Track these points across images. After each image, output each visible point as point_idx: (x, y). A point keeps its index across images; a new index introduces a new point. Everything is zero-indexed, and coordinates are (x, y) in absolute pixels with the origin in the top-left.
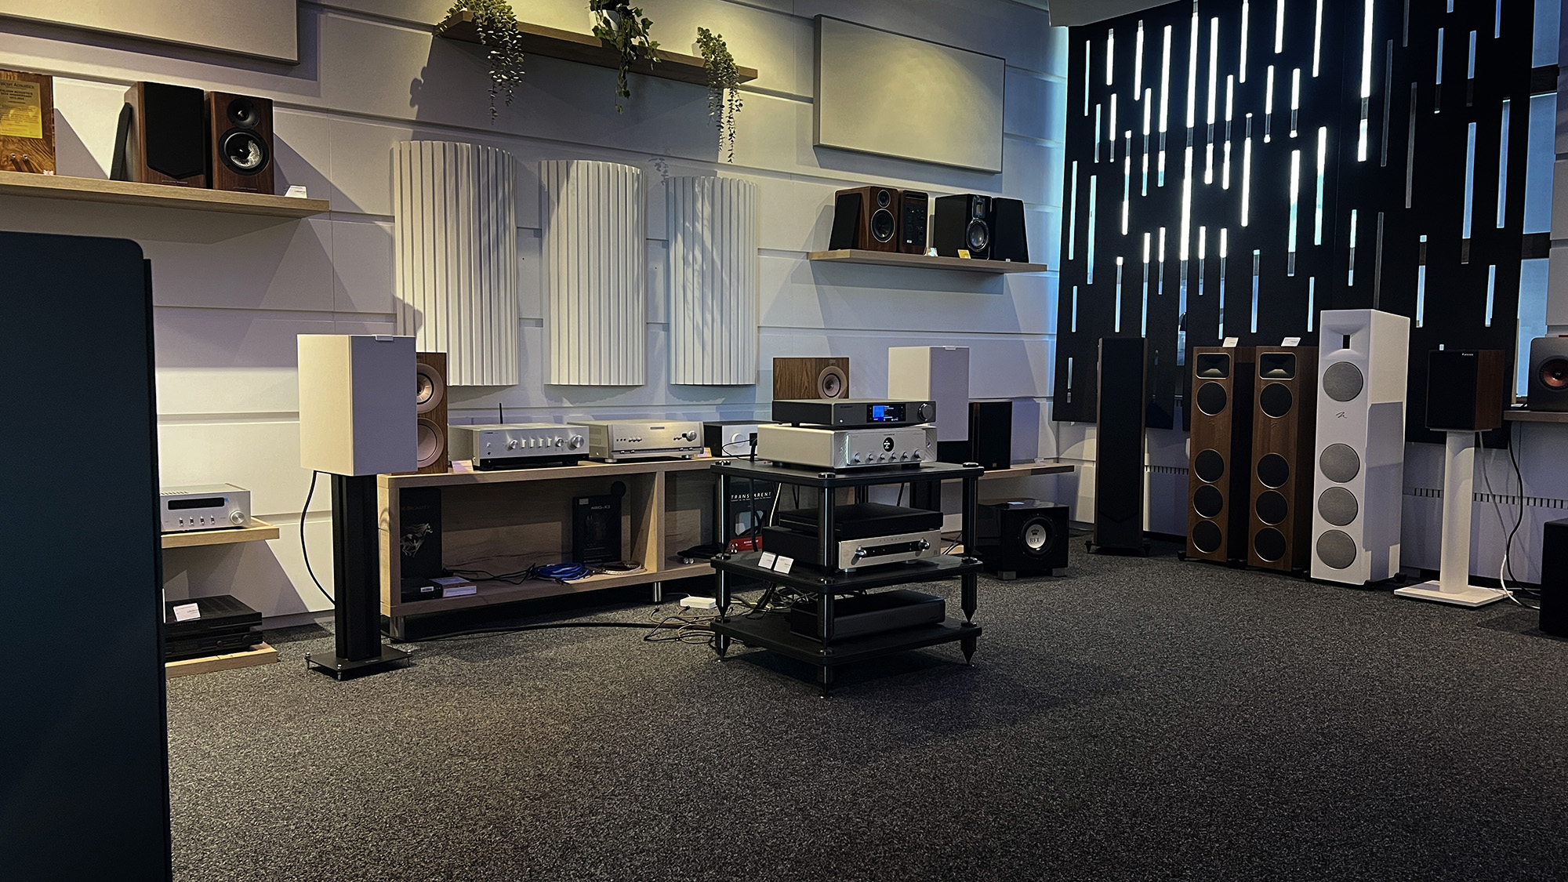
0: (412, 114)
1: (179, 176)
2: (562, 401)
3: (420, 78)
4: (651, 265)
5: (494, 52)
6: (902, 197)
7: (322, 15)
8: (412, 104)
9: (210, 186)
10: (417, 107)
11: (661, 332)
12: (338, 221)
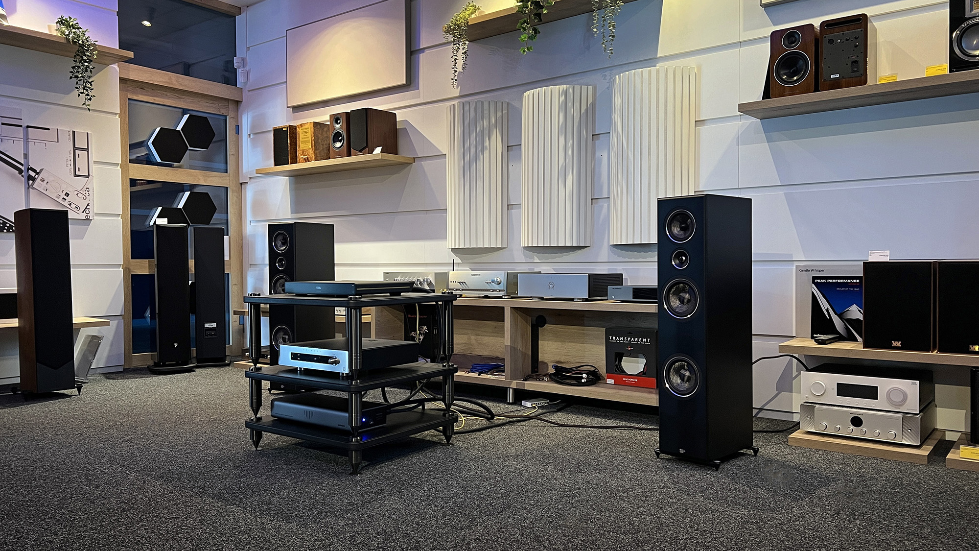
0: (456, 92)
2: (533, 258)
4: (598, 154)
11: (605, 205)
12: (429, 161)
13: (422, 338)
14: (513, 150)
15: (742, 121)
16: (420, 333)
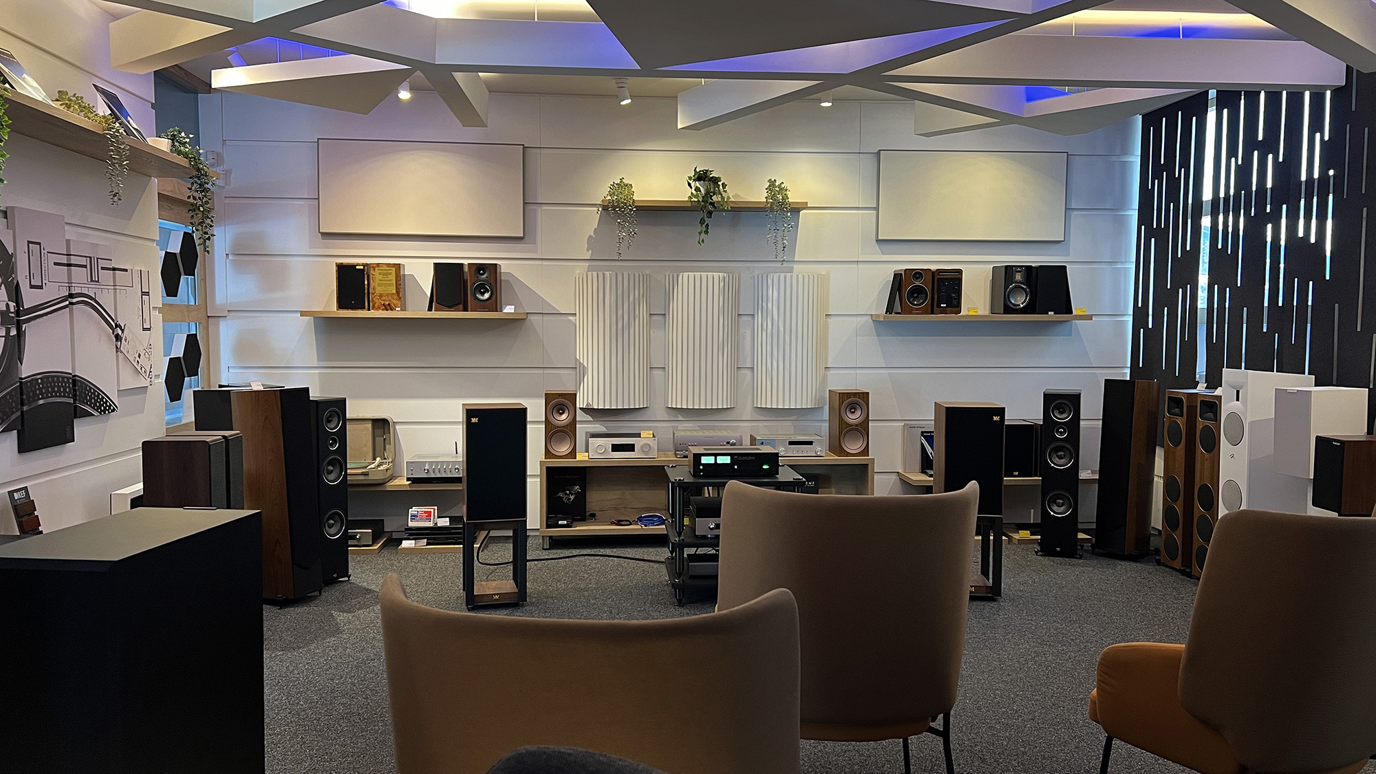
0: (587, 255)
1: (450, 306)
2: (678, 417)
3: (593, 235)
4: (741, 330)
5: (619, 221)
6: (936, 274)
7: (539, 209)
8: (588, 250)
9: (465, 309)
10: (590, 251)
11: (749, 373)
12: (546, 318)
13: (572, 497)
14: (655, 318)
15: (859, 319)
16: (570, 493)
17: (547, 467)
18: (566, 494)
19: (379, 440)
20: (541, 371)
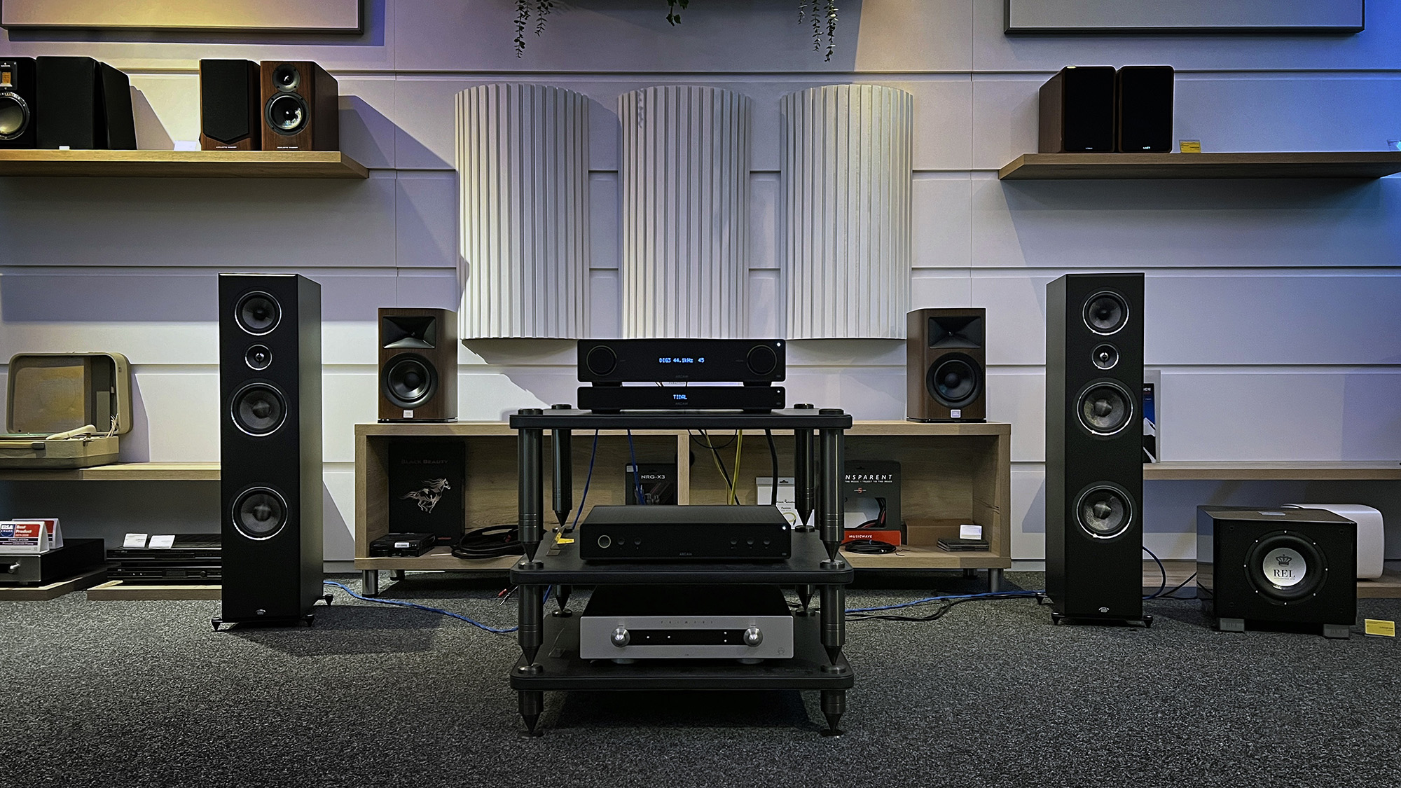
1: (231, 140)
11: (770, 279)
12: (402, 178)
13: (434, 501)
14: (597, 178)
15: (975, 178)
16: (431, 492)
17: (367, 436)
18: (423, 494)
19: (103, 396)
20: (393, 274)
